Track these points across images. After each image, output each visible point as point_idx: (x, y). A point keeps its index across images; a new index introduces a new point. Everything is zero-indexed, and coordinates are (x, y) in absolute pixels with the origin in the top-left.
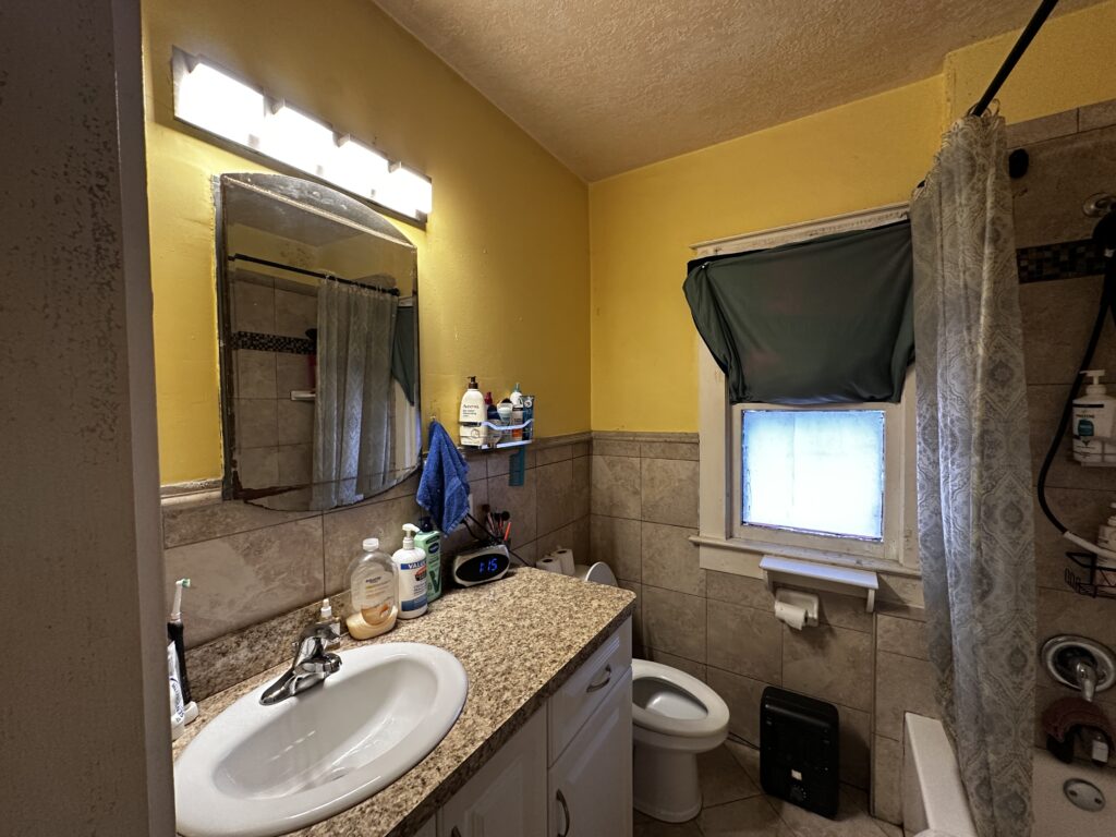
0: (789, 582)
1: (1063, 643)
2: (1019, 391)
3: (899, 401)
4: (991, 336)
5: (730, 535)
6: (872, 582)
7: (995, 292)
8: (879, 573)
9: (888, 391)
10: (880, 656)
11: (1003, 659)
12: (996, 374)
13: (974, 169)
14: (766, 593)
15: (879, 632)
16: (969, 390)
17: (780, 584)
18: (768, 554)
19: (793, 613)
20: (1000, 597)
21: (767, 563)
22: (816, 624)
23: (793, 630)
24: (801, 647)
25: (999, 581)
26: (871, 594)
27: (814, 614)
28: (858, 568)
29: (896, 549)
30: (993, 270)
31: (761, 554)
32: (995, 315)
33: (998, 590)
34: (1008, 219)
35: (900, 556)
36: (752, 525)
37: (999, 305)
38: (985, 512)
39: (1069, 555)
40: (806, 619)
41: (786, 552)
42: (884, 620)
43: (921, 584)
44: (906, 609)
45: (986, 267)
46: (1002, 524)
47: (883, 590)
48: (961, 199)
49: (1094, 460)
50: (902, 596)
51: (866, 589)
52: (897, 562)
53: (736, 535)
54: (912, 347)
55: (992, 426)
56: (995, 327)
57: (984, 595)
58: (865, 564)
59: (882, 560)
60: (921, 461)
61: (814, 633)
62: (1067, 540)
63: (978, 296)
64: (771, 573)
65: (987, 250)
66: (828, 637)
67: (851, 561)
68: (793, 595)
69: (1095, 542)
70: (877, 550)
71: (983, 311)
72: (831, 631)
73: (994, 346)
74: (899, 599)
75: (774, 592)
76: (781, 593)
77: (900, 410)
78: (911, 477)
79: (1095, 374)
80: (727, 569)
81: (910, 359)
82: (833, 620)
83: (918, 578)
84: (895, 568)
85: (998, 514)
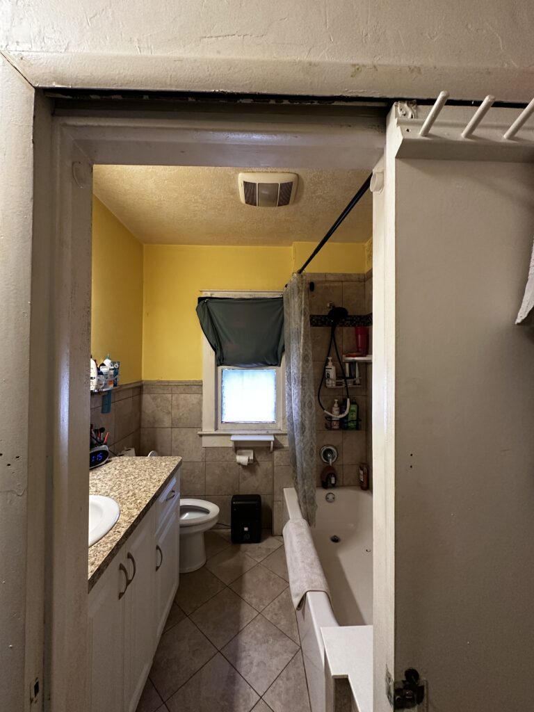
0: (242, 446)
1: (325, 448)
2: (311, 364)
3: (280, 366)
4: (304, 346)
5: (216, 429)
6: (271, 438)
7: (305, 332)
8: (274, 435)
9: (277, 363)
10: (275, 468)
11: (308, 453)
12: (305, 358)
13: (299, 291)
14: (232, 453)
15: (275, 458)
16: (299, 363)
17: (239, 447)
18: (234, 434)
19: (243, 459)
20: (307, 433)
21: (234, 438)
22: (252, 462)
23: (244, 466)
24: (247, 474)
25: (307, 427)
26: (272, 443)
27: (252, 458)
28: (267, 434)
29: (280, 425)
30: (304, 324)
31: (230, 435)
32: (305, 339)
33: (307, 430)
34: (308, 308)
35: (282, 427)
36: (226, 423)
37: (306, 336)
38: (303, 405)
39: (326, 418)
40: (249, 460)
41: (241, 432)
42: (276, 453)
43: (287, 437)
44: (283, 447)
45: (302, 323)
46: (307, 408)
47: (276, 441)
48: (296, 300)
49: (330, 386)
50: (282, 443)
51: (269, 442)
52: (280, 430)
53: (219, 428)
54: (284, 346)
55: (304, 376)
56: (305, 343)
57: (303, 432)
58: (270, 432)
59: (275, 430)
60: (287, 389)
61: (251, 466)
62: (326, 413)
63: (301, 332)
64: (235, 442)
65: (303, 318)
66: (257, 466)
67: (265, 432)
68: (244, 451)
69: (331, 412)
70: (274, 426)
71: (302, 337)
72: (258, 464)
73: (305, 350)
74: (281, 444)
75: (236, 452)
76: (239, 451)
77: (281, 369)
78: (284, 395)
79: (330, 358)
80: (215, 445)
81: (283, 350)
82: (258, 459)
83: (286, 434)
84: (280, 432)
85: (306, 405)
